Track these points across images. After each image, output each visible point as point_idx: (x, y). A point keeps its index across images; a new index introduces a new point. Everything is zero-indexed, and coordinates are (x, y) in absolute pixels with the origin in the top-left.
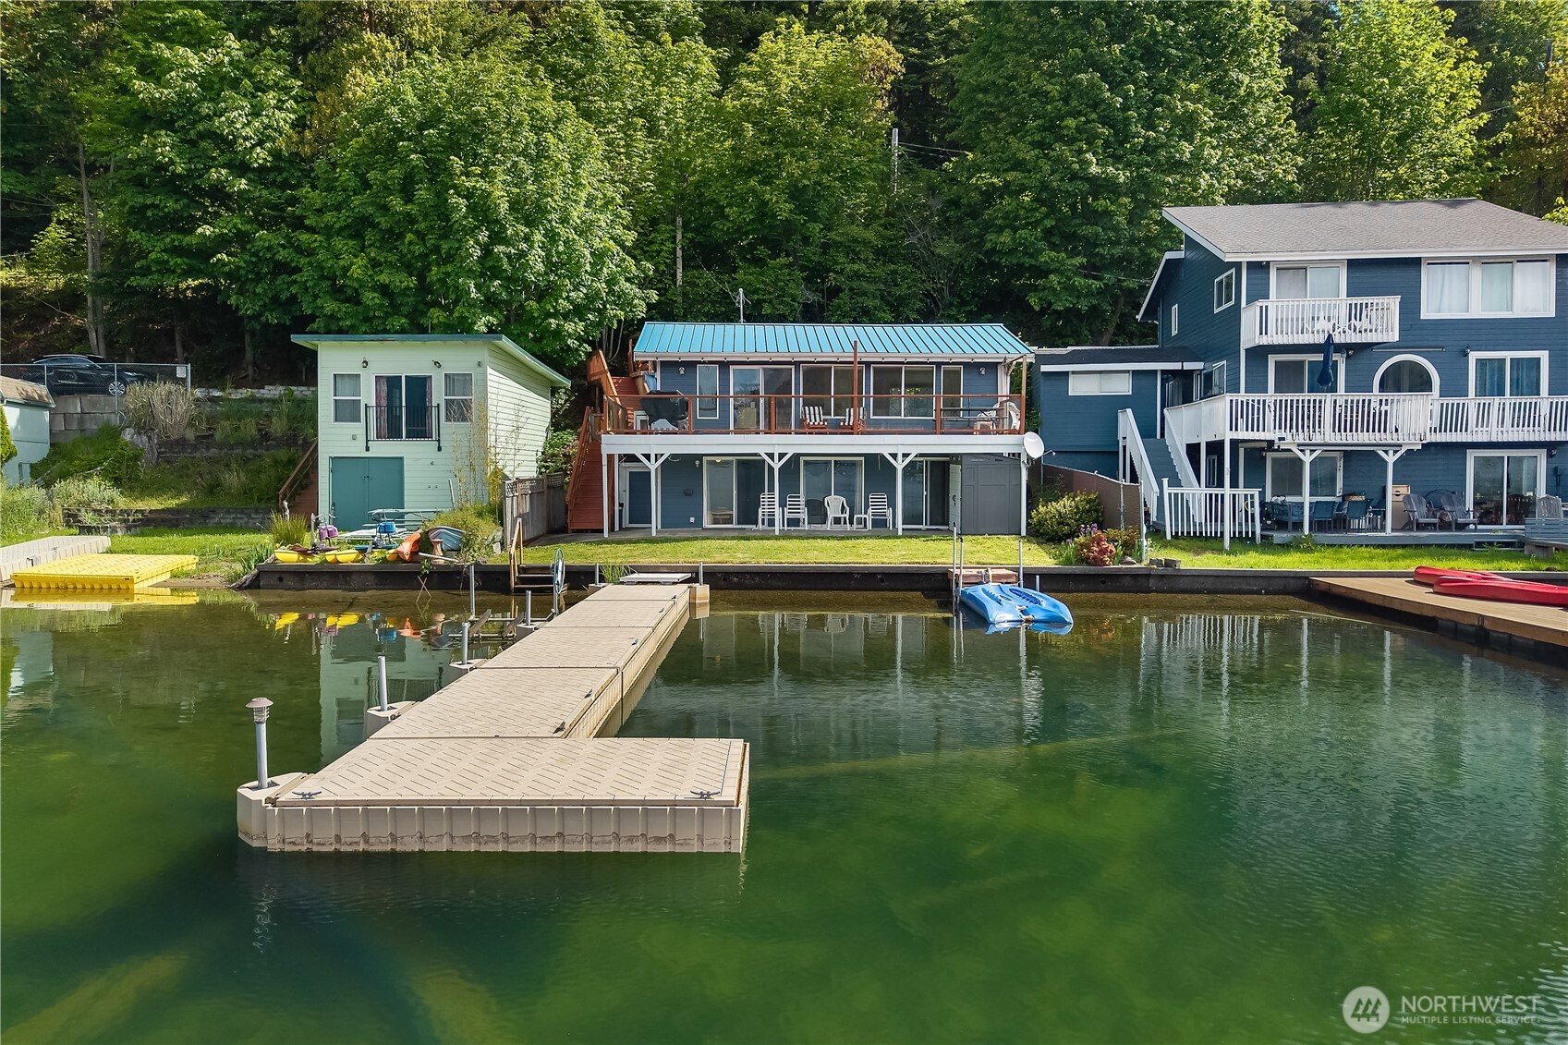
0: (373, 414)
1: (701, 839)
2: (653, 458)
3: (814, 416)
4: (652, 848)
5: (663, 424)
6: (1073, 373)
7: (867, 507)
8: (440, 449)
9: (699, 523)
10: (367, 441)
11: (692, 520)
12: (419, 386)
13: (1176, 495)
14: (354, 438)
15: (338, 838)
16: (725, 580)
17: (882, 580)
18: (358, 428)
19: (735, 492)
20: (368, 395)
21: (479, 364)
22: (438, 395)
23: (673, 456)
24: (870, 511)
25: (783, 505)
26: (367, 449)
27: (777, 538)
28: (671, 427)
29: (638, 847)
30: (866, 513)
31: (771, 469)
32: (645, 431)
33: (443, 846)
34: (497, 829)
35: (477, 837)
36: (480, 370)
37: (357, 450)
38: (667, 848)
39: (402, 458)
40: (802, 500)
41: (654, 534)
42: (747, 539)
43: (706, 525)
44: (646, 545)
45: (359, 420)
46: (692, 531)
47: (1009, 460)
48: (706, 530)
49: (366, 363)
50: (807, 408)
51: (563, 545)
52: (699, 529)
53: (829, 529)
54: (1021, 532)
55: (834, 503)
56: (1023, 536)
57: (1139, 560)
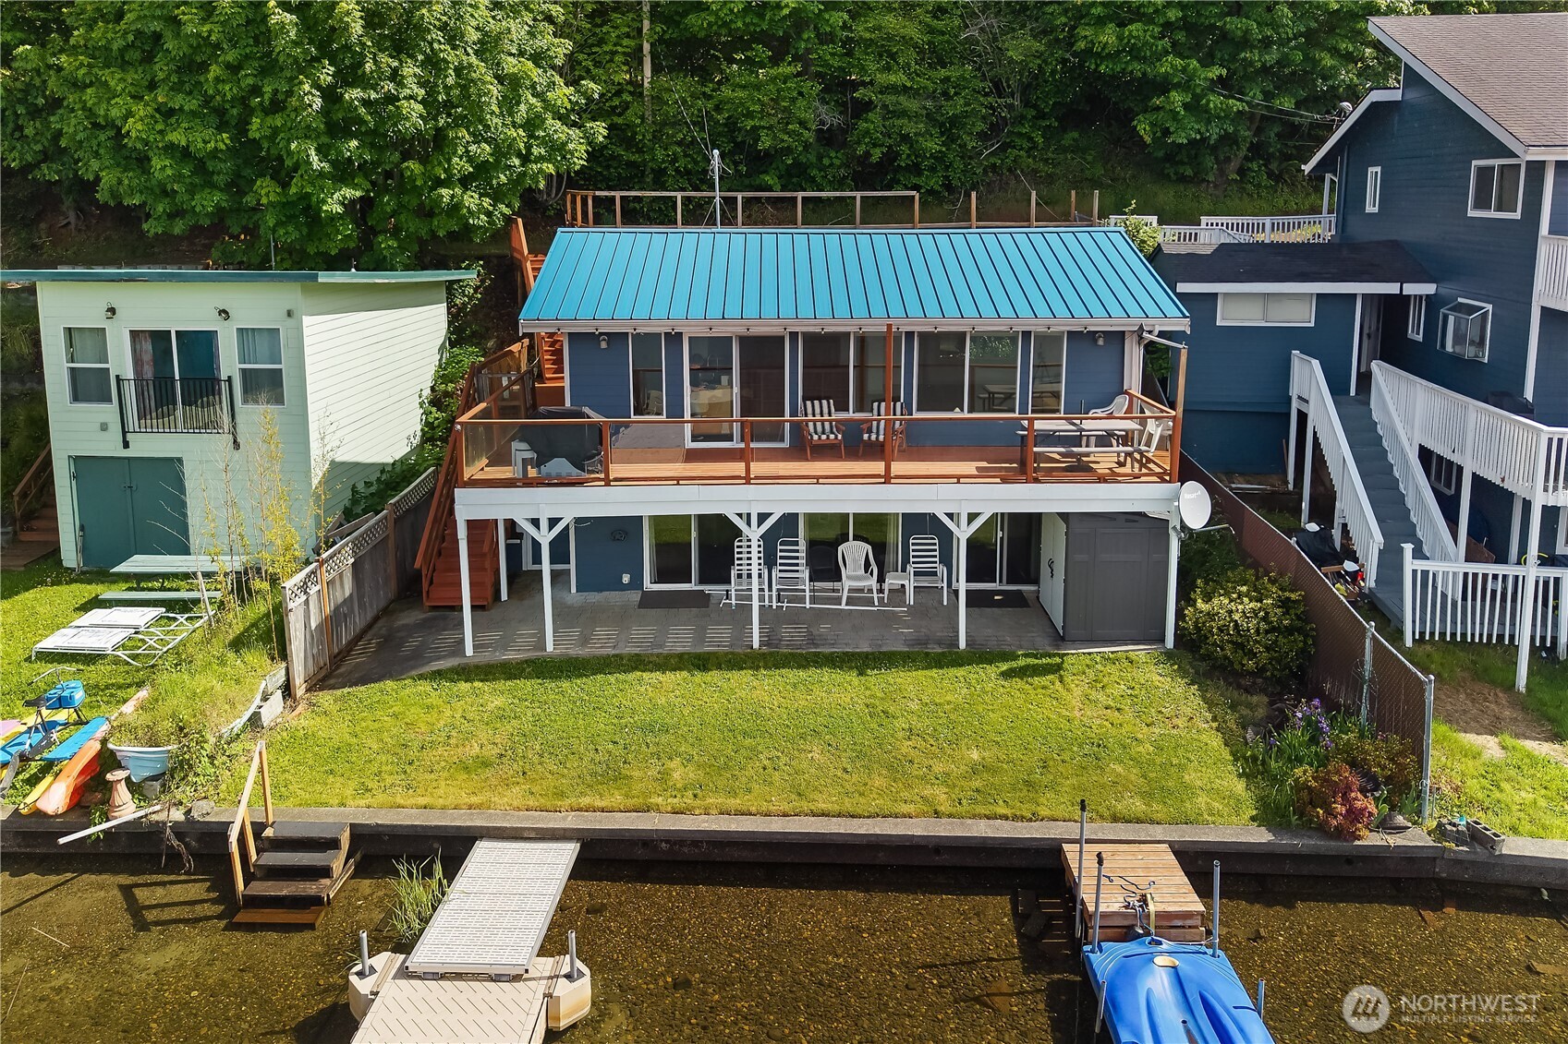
0: (130, 391)
2: (544, 524)
3: (822, 418)
5: (560, 466)
6: (1226, 294)
7: (906, 561)
8: (236, 445)
9: (637, 582)
10: (124, 433)
11: (626, 579)
12: (199, 345)
13: (1425, 573)
14: (104, 427)
18: (109, 412)
20: (121, 361)
21: (290, 313)
22: (229, 363)
23: (579, 520)
24: (910, 569)
25: (770, 561)
26: (126, 445)
27: (754, 664)
28: (573, 473)
30: (904, 570)
31: (746, 539)
32: (530, 478)
36: (290, 322)
37: (109, 446)
39: (180, 460)
40: (802, 546)
41: (550, 645)
42: (701, 662)
43: (649, 585)
44: (526, 686)
45: (109, 400)
46: (621, 618)
47: (1148, 528)
48: (650, 600)
49: (112, 310)
50: (809, 403)
51: (389, 684)
52: (635, 596)
53: (843, 606)
54: (1162, 640)
55: (854, 552)
56: (1169, 655)
57: (1419, 821)
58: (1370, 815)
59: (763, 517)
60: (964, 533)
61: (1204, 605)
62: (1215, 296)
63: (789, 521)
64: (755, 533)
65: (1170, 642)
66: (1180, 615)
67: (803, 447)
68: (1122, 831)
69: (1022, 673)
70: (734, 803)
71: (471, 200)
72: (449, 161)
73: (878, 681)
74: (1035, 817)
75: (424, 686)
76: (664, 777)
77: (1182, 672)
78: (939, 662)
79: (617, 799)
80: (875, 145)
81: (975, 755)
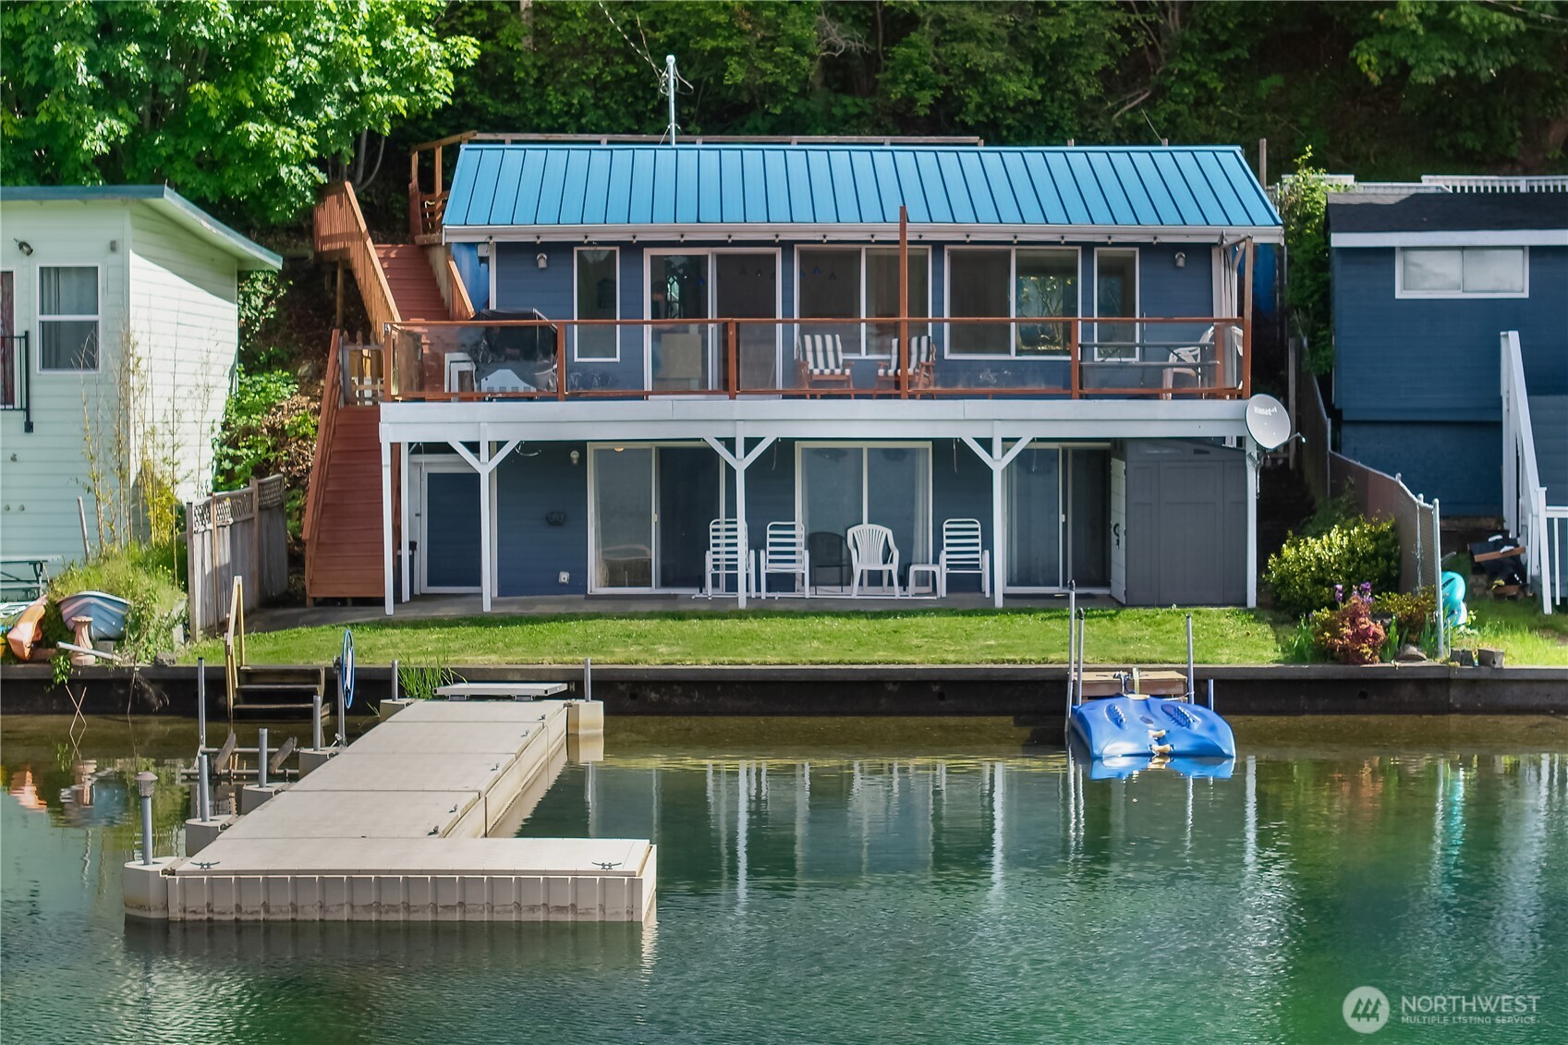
1: (603, 908)
2: (484, 449)
3: (825, 356)
4: (553, 917)
5: (504, 378)
6: (1404, 249)
7: (938, 548)
8: (28, 426)
9: (579, 583)
11: (564, 577)
15: (239, 908)
16: (633, 696)
17: (941, 696)
19: (655, 518)
21: (113, 247)
22: (27, 314)
23: (526, 446)
24: (943, 557)
25: (756, 543)
27: (741, 615)
28: (522, 386)
29: (540, 916)
30: (936, 561)
31: (731, 472)
32: (469, 391)
33: (345, 915)
34: (399, 898)
35: (378, 906)
36: (114, 258)
38: (569, 917)
40: (800, 533)
41: (487, 607)
43: (593, 589)
44: (471, 630)
46: (567, 602)
47: (1219, 452)
48: (595, 596)
50: (808, 338)
51: (304, 630)
52: (580, 592)
54: (1244, 604)
55: (868, 538)
56: (1249, 611)
57: (1433, 654)
58: (1376, 636)
59: (751, 443)
60: (998, 463)
61: (1288, 552)
62: (1389, 252)
63: (784, 448)
64: (741, 463)
65: (1252, 600)
66: (1262, 566)
73: (890, 621)
74: (1046, 661)
78: (966, 614)
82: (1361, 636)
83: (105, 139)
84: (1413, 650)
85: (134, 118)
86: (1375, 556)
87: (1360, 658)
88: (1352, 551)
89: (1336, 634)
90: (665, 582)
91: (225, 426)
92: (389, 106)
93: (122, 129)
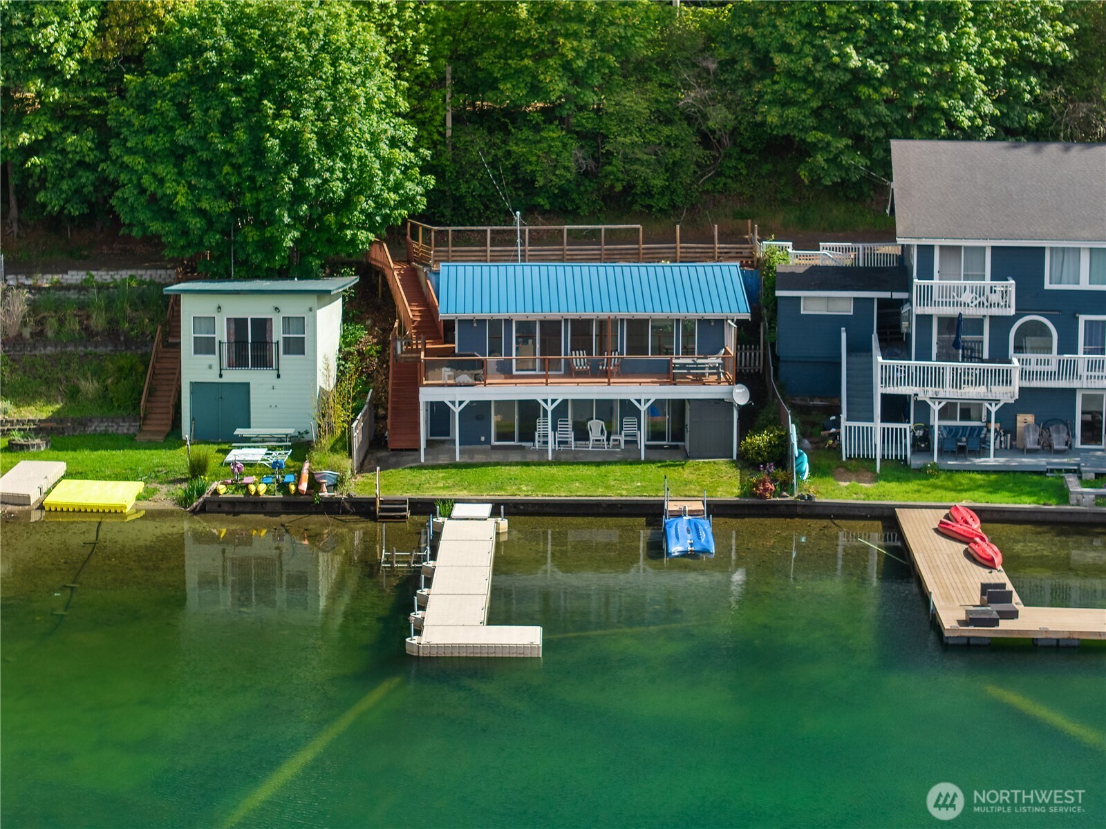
0: (225, 347)
2: (457, 404)
3: (579, 359)
4: (518, 656)
5: (465, 379)
6: (805, 297)
7: (621, 429)
8: (279, 376)
9: (488, 441)
10: (221, 370)
11: (483, 439)
12: (262, 326)
13: (850, 427)
14: (210, 367)
15: (437, 653)
18: (213, 359)
19: (516, 417)
20: (221, 334)
21: (311, 310)
22: (277, 334)
24: (623, 433)
25: (554, 429)
26: (221, 376)
27: (549, 464)
28: (471, 381)
30: (620, 434)
32: (451, 384)
36: (310, 313)
37: (212, 377)
39: (248, 384)
40: (570, 422)
41: (458, 460)
42: (527, 464)
43: (493, 442)
44: (453, 471)
45: (214, 353)
46: (484, 452)
47: (724, 405)
48: (494, 448)
49: (219, 308)
50: (573, 352)
51: (393, 471)
52: (489, 447)
53: (590, 449)
54: (732, 457)
55: (595, 427)
56: (733, 462)
57: (792, 494)
58: (771, 490)
59: (553, 401)
60: (643, 408)
61: (748, 440)
62: (799, 298)
63: (565, 402)
64: (550, 408)
65: (735, 458)
66: (739, 445)
67: (571, 372)
68: (687, 499)
69: (666, 466)
70: (546, 494)
71: (363, 235)
72: (351, 214)
73: (603, 469)
74: (657, 496)
75: (407, 471)
76: (519, 489)
77: (736, 466)
78: (631, 464)
79: (503, 493)
80: (618, 180)
81: (639, 484)
82: (766, 490)
83: (292, 240)
84: (785, 493)
85: (302, 228)
86: (778, 445)
87: (766, 498)
88: (770, 442)
89: (758, 489)
90: (520, 440)
91: (340, 350)
92: (400, 214)
93: (297, 234)
